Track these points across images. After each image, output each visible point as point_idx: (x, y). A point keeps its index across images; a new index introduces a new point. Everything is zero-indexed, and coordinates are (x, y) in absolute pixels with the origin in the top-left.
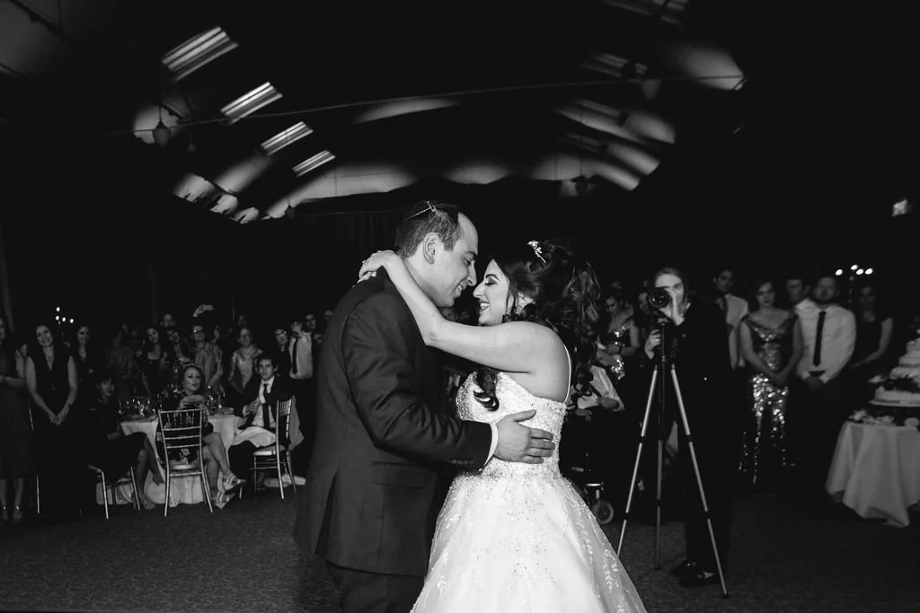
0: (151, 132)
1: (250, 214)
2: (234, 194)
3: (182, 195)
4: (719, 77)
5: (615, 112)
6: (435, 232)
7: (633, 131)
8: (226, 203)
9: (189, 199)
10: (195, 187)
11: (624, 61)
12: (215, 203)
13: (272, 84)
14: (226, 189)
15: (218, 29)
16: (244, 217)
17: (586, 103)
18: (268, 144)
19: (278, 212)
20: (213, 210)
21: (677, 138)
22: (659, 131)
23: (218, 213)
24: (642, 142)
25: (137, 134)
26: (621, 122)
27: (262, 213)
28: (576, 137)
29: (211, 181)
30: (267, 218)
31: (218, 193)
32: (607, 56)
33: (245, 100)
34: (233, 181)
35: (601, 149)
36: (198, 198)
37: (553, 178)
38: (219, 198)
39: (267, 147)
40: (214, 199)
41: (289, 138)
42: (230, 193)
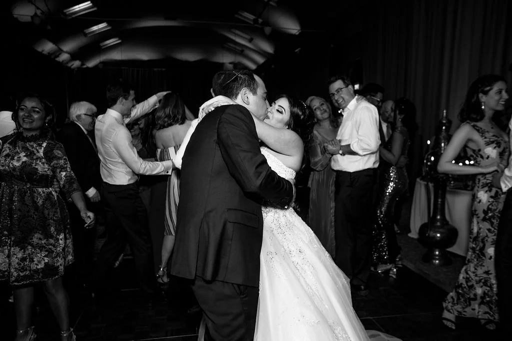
0: (30, 17)
1: (77, 63)
2: (69, 53)
3: (40, 50)
4: (289, 29)
5: (248, 37)
6: (245, 87)
7: (255, 45)
8: (64, 57)
9: (44, 52)
10: (48, 47)
11: (254, 17)
12: (58, 56)
13: (91, 2)
14: (65, 50)
16: (73, 65)
17: (237, 32)
18: (87, 31)
19: (91, 64)
20: (57, 59)
21: (275, 52)
22: (268, 48)
23: (59, 62)
24: (259, 51)
25: (15, 16)
26: (251, 41)
27: (83, 64)
28: (232, 45)
29: (56, 45)
30: (85, 66)
31: (60, 51)
32: (246, 13)
33: (77, 8)
34: (69, 46)
35: (241, 51)
36: (49, 53)
37: (221, 61)
38: (60, 54)
39: (87, 32)
40: (57, 54)
41: (99, 29)
42: (66, 52)
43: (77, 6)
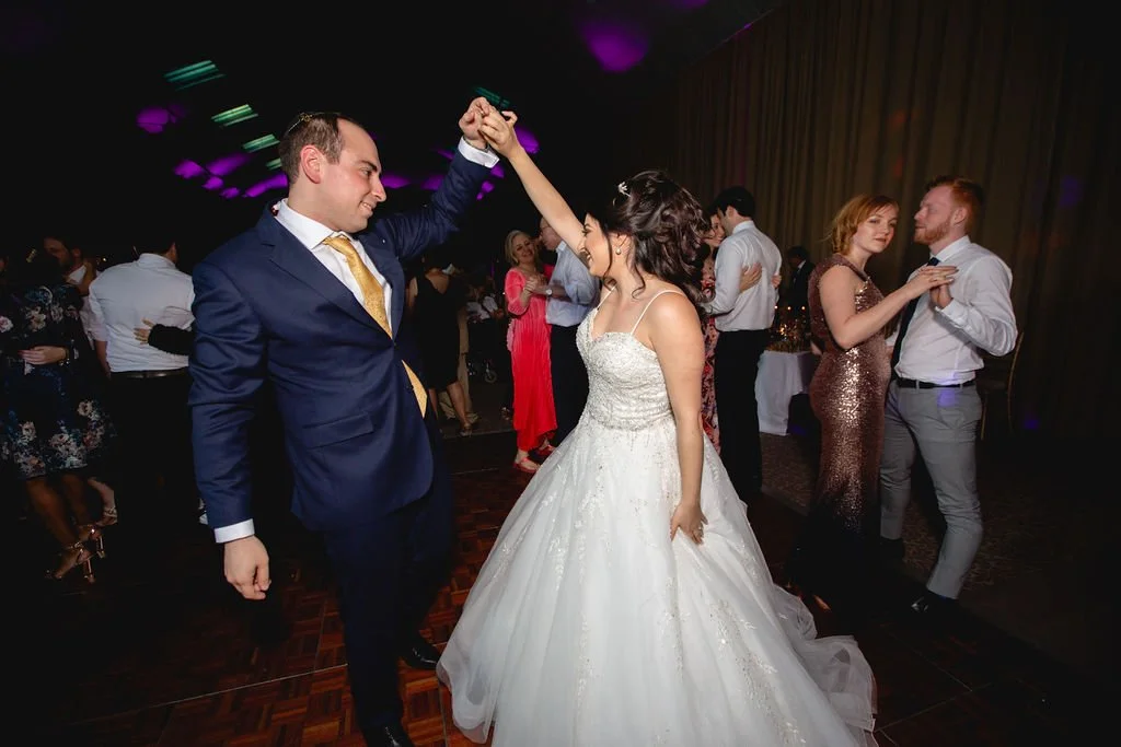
1: (234, 191)
2: (220, 177)
3: (179, 173)
6: (313, 144)
8: (215, 183)
9: (184, 176)
10: (190, 169)
12: (205, 182)
13: (249, 106)
14: (215, 172)
15: (209, 62)
16: (228, 193)
18: (248, 145)
19: (254, 192)
20: (205, 186)
23: (209, 189)
25: (141, 125)
27: (242, 193)
29: (202, 166)
30: (245, 196)
31: (208, 176)
33: (229, 114)
34: (218, 169)
36: (192, 177)
38: (209, 179)
39: (246, 147)
40: (205, 179)
41: (262, 144)
42: (218, 176)
43: (229, 112)
